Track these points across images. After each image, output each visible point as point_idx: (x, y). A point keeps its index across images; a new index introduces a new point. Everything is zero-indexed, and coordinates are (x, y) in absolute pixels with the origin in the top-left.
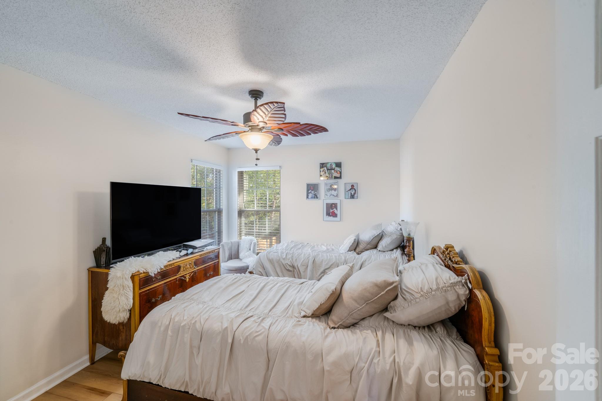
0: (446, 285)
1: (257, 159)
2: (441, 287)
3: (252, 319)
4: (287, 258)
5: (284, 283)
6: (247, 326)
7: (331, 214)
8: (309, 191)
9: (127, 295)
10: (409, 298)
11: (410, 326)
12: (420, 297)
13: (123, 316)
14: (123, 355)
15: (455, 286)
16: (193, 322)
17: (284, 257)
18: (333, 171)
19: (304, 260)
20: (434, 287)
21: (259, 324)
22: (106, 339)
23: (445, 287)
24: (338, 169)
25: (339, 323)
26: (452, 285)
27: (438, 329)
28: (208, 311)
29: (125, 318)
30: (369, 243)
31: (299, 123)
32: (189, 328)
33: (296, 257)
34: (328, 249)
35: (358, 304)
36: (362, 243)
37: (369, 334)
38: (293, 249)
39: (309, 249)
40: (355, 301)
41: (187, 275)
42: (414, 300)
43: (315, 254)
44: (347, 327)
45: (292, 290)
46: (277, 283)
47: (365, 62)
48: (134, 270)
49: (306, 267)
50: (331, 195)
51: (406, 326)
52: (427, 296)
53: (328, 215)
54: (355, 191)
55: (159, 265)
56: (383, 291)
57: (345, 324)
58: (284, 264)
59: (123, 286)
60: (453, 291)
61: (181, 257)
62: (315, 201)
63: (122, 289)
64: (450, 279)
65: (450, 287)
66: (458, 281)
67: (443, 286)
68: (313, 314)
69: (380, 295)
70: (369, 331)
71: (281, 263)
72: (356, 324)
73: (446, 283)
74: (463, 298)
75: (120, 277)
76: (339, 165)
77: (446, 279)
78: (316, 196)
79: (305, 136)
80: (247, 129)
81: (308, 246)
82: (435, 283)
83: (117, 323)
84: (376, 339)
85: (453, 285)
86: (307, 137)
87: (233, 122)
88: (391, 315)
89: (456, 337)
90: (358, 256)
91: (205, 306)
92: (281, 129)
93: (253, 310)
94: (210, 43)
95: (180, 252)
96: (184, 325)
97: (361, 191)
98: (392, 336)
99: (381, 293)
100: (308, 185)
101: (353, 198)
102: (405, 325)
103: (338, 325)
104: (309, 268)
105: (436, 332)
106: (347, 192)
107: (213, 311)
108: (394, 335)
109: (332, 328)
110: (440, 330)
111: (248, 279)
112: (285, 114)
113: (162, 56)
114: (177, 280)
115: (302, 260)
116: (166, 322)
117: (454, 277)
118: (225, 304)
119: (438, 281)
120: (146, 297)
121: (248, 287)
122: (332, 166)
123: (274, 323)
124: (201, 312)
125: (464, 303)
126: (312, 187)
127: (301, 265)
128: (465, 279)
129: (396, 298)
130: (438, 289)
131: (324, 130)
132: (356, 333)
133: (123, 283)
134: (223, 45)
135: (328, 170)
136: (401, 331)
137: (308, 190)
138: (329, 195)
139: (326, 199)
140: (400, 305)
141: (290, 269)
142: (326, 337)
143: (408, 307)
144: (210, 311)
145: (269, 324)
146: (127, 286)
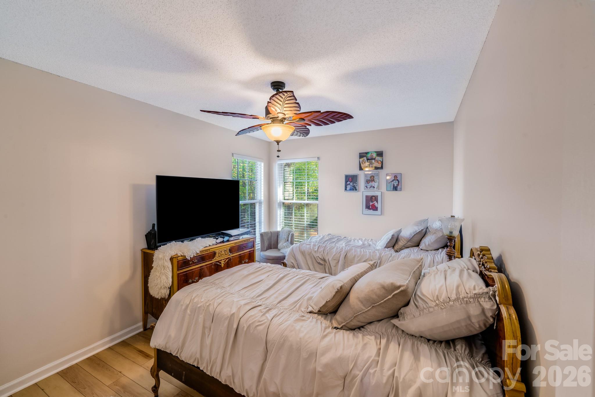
0: (468, 296)
1: (279, 151)
2: (461, 298)
3: (259, 308)
4: (319, 251)
5: (303, 276)
6: (252, 314)
7: (371, 207)
8: (348, 183)
9: (167, 274)
10: (421, 306)
11: (423, 339)
12: (435, 306)
13: (165, 293)
14: (153, 326)
15: (479, 297)
16: (207, 304)
17: (316, 249)
18: (373, 161)
19: (335, 254)
20: (454, 296)
21: (264, 315)
22: (154, 311)
23: (467, 297)
24: (379, 158)
25: (343, 324)
26: (475, 296)
27: (458, 347)
28: (223, 296)
29: (166, 295)
30: (410, 240)
31: (320, 112)
32: (204, 310)
33: (328, 251)
34: (363, 244)
35: (364, 306)
36: (402, 240)
37: (371, 340)
38: (326, 242)
39: (344, 243)
40: (362, 302)
41: (222, 261)
42: (427, 309)
43: (348, 249)
44: (352, 329)
45: (308, 284)
46: (297, 276)
47: (385, 36)
48: (173, 253)
49: (337, 262)
50: (371, 186)
51: (418, 337)
52: (443, 306)
53: (367, 208)
54: (399, 182)
55: (195, 250)
56: (390, 295)
57: (348, 326)
58: (315, 257)
59: (164, 266)
60: (477, 303)
61: (217, 243)
62: (353, 194)
63: (163, 269)
64: (474, 289)
65: (473, 298)
66: (484, 293)
67: (464, 297)
68: (319, 311)
69: (387, 298)
70: (373, 338)
71: (312, 256)
72: (363, 327)
73: (468, 292)
74: (489, 314)
75: (162, 258)
76: (380, 154)
77: (469, 289)
78: (355, 188)
79: (329, 124)
80: (269, 121)
81: (344, 240)
82: (454, 292)
83: (160, 298)
84: (378, 347)
85: (477, 297)
86: (331, 126)
87: (251, 115)
88: (400, 322)
89: (481, 360)
90: (395, 253)
91: (222, 291)
92: (303, 119)
93: (263, 300)
94: (220, 40)
95: (217, 239)
96: (200, 307)
97: (406, 182)
98: (397, 346)
99: (388, 297)
100: (347, 177)
101: (396, 190)
102: (416, 337)
103: (341, 325)
104: (340, 262)
105: (455, 350)
106: (389, 183)
107: (228, 296)
108: (399, 345)
109: (335, 328)
110: (461, 348)
111: (271, 269)
112: (298, 103)
113: (185, 59)
114: (212, 265)
115: (334, 254)
116: (187, 301)
117: (480, 287)
118: (240, 291)
119: (460, 290)
120: (183, 278)
121: (268, 276)
122: (373, 155)
123: (278, 315)
124: (216, 297)
125: (492, 320)
126: (350, 178)
127: (332, 259)
128: (493, 291)
129: (407, 304)
130: (457, 299)
131: (350, 117)
132: (357, 337)
133: (163, 263)
134: (232, 40)
135: (368, 159)
136: (409, 343)
137: (346, 182)
138: (369, 187)
139: (366, 191)
140: (410, 312)
141: (321, 262)
142: (325, 336)
143: (419, 317)
144: (225, 296)
145: (272, 315)
146: (166, 266)
